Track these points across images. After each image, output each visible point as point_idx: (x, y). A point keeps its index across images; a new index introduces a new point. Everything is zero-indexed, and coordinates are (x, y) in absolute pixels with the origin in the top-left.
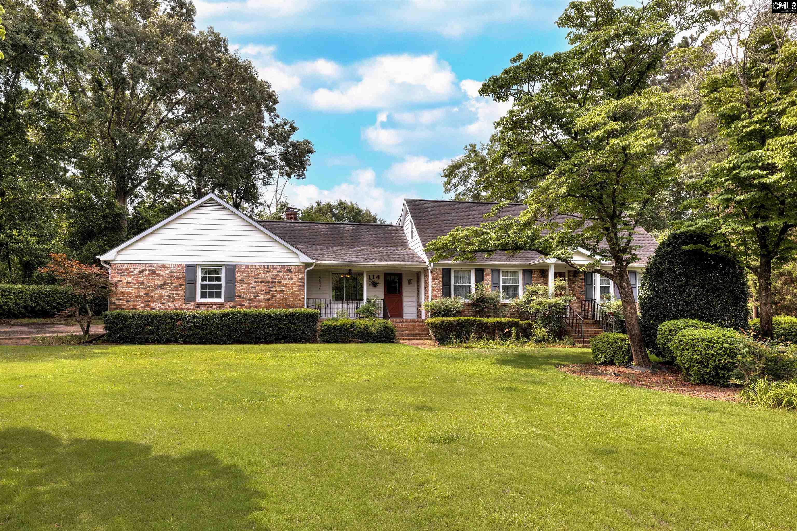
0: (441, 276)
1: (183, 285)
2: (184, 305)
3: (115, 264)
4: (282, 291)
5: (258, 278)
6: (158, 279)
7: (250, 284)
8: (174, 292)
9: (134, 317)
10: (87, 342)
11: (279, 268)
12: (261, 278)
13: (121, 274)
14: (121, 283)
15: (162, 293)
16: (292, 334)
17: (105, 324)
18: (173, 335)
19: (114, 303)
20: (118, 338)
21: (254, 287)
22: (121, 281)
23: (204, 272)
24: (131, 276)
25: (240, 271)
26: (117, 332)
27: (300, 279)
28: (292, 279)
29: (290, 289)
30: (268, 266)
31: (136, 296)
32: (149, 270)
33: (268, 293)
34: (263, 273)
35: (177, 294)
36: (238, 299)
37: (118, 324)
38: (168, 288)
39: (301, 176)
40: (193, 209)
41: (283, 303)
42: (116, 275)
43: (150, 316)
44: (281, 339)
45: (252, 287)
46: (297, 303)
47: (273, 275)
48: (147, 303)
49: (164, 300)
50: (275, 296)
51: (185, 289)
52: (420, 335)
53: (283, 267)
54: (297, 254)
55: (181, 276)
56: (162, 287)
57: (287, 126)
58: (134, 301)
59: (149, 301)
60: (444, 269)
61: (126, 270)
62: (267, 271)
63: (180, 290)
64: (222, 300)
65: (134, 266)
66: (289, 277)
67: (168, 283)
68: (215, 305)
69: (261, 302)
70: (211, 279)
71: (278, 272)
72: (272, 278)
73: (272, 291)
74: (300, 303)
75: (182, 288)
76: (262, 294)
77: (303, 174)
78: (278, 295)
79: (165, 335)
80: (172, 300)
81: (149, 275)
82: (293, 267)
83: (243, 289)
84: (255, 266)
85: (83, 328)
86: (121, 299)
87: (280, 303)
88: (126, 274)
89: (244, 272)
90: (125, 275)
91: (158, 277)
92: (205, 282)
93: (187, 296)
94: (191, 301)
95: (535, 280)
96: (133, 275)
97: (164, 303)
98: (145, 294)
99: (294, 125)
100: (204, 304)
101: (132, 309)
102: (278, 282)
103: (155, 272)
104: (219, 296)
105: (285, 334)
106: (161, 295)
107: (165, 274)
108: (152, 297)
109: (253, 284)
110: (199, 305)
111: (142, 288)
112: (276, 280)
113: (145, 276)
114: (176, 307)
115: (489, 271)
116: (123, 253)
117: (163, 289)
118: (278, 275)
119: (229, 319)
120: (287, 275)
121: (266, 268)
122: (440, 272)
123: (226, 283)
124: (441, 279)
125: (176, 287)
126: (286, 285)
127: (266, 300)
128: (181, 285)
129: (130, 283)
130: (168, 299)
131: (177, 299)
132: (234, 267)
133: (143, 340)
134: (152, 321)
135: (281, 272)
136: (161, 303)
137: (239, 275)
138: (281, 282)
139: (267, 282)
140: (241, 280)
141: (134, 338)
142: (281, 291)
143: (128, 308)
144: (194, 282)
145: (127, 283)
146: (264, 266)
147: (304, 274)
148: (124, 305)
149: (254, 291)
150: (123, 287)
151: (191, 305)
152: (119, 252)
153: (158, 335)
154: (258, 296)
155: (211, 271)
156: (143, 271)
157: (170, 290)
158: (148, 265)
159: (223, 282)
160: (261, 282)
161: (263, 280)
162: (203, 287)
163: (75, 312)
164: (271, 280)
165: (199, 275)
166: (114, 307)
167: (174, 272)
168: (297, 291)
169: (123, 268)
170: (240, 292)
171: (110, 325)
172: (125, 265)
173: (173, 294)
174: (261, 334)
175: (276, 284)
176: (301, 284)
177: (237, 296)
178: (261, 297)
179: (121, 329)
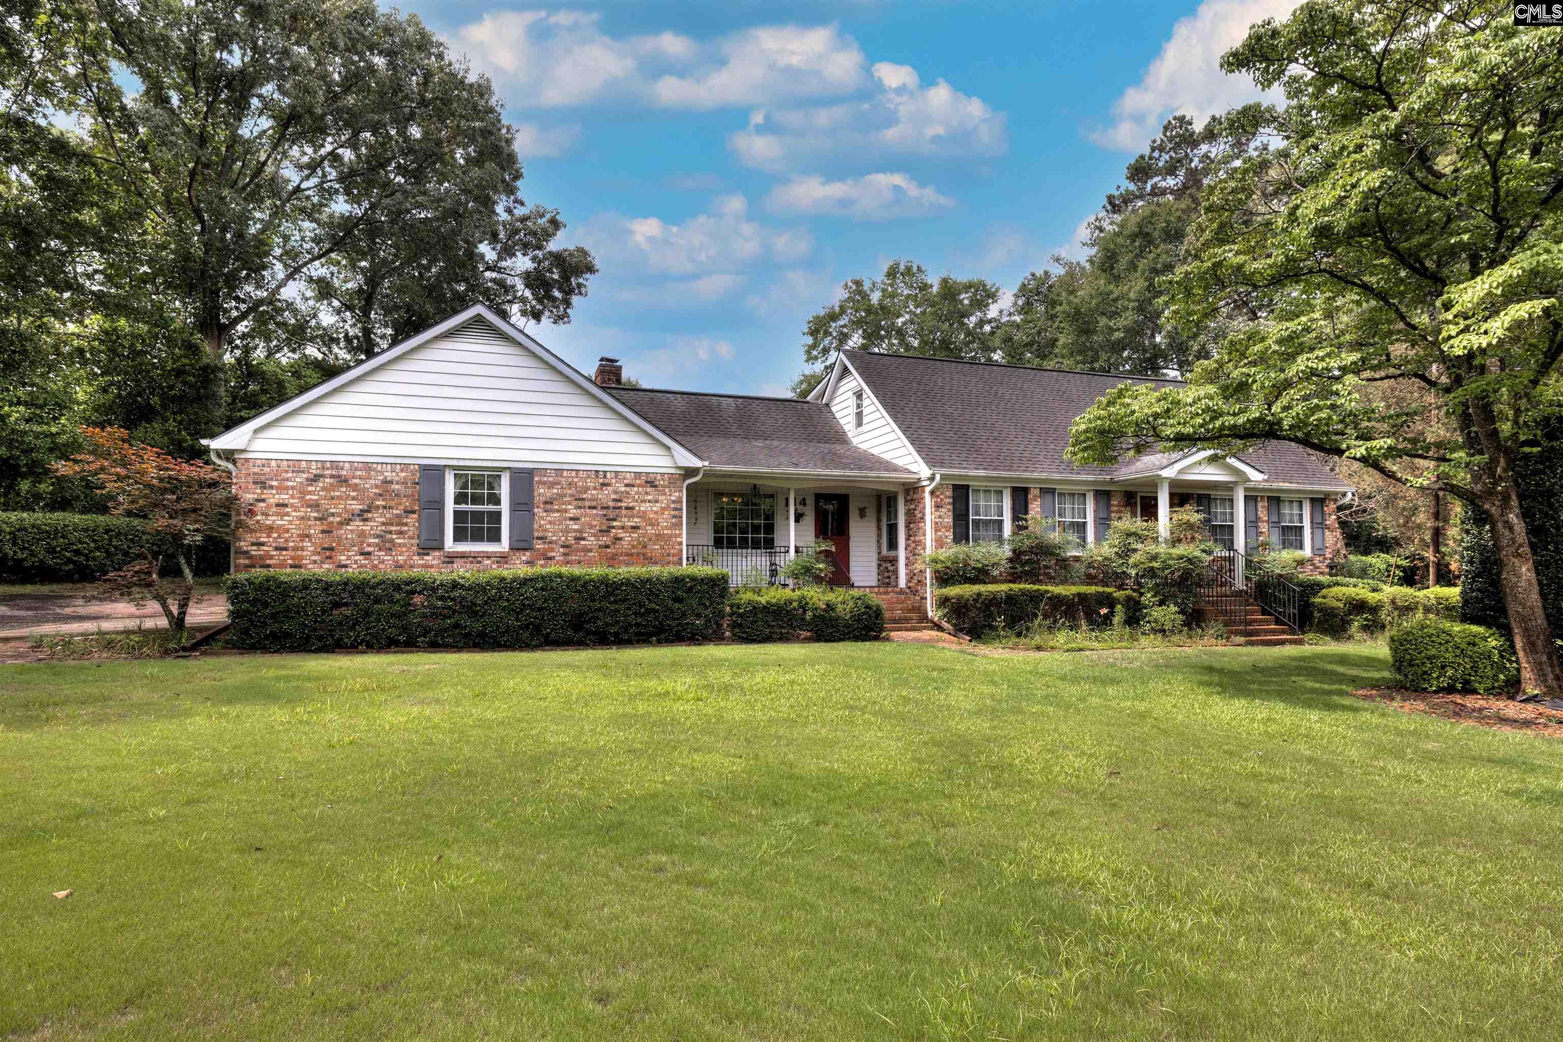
0: (951, 500)
1: (414, 512)
2: (416, 558)
3: (247, 460)
4: (635, 528)
5: (583, 499)
6: (353, 498)
7: (566, 511)
8: (393, 528)
9: (307, 588)
10: (184, 649)
11: (629, 479)
12: (591, 500)
13: (263, 485)
14: (262, 504)
15: (363, 531)
16: (674, 624)
17: (233, 604)
18: (405, 629)
19: (246, 552)
20: (266, 637)
21: (575, 519)
22: (263, 500)
23: (460, 484)
24: (287, 488)
25: (544, 483)
26: (265, 624)
27: (674, 502)
28: (657, 501)
29: (652, 525)
30: (605, 472)
31: (299, 536)
32: (332, 476)
33: (607, 531)
34: (595, 489)
35: (401, 533)
36: (539, 545)
37: (266, 605)
38: (378, 518)
39: (560, 319)
40: (437, 338)
41: (638, 554)
42: (251, 486)
43: (346, 584)
44: (651, 635)
45: (571, 519)
46: (668, 555)
47: (616, 492)
48: (328, 552)
49: (369, 545)
50: (620, 539)
51: (419, 520)
52: (907, 620)
53: (638, 475)
54: (668, 448)
55: (410, 491)
56: (363, 515)
57: (544, 219)
58: (295, 549)
59: (331, 549)
60: (955, 487)
61: (277, 475)
62: (603, 485)
63: (406, 524)
64: (504, 545)
65: (295, 466)
66: (650, 497)
67: (378, 507)
68: (488, 557)
69: (591, 551)
70: (476, 500)
71: (626, 485)
72: (614, 500)
73: (613, 527)
74: (674, 555)
75: (412, 519)
76: (594, 535)
77: (566, 315)
78: (627, 537)
79: (383, 630)
80: (387, 545)
81: (332, 487)
82: (659, 477)
83: (550, 523)
84: (577, 471)
85: (168, 613)
86: (263, 544)
87: (631, 555)
88: (275, 483)
89: (552, 485)
90: (272, 487)
91: (353, 494)
92: (463, 507)
93: (423, 537)
94: (434, 549)
95: (1117, 512)
96: (293, 488)
97: (369, 553)
98: (323, 532)
99: (558, 217)
100: (463, 556)
101: (291, 566)
102: (627, 508)
103: (346, 481)
104: (495, 537)
105: (660, 623)
106: (362, 534)
107: (371, 486)
108: (339, 540)
109: (573, 512)
110: (451, 558)
111: (316, 519)
112: (623, 504)
113: (323, 489)
114: (397, 561)
115: (1037, 492)
116: (272, 433)
117: (366, 520)
118: (627, 493)
119: (536, 590)
120: (647, 493)
121: (602, 477)
122: (949, 493)
123: (513, 510)
124: (951, 507)
125: (397, 516)
126: (643, 515)
127: (600, 547)
128: (409, 512)
129: (286, 505)
130: (377, 545)
131: (400, 544)
132: (530, 472)
133: (330, 641)
134: (353, 596)
135: (633, 486)
136: (362, 554)
137: (541, 492)
138: (632, 508)
139: (603, 508)
140: (546, 503)
141: (308, 637)
142: (633, 527)
143: (282, 565)
144: (439, 505)
145: (278, 505)
146: (597, 472)
147: (681, 491)
148: (271, 557)
149: (576, 527)
150: (267, 515)
151: (432, 558)
152: (256, 431)
153: (368, 629)
154: (584, 539)
155: (477, 482)
156: (316, 478)
157: (383, 524)
158: (328, 465)
159: (505, 507)
160: (590, 508)
161: (594, 504)
162: (459, 516)
163: (150, 573)
164: (611, 504)
165: (450, 489)
166: (246, 562)
167: (391, 482)
168: (667, 528)
169: (267, 470)
170: (546, 530)
171: (245, 606)
172: (273, 463)
173: (391, 532)
174: (607, 625)
175: (624, 512)
176: (677, 513)
177: (538, 538)
178: (591, 541)
179: (274, 616)
